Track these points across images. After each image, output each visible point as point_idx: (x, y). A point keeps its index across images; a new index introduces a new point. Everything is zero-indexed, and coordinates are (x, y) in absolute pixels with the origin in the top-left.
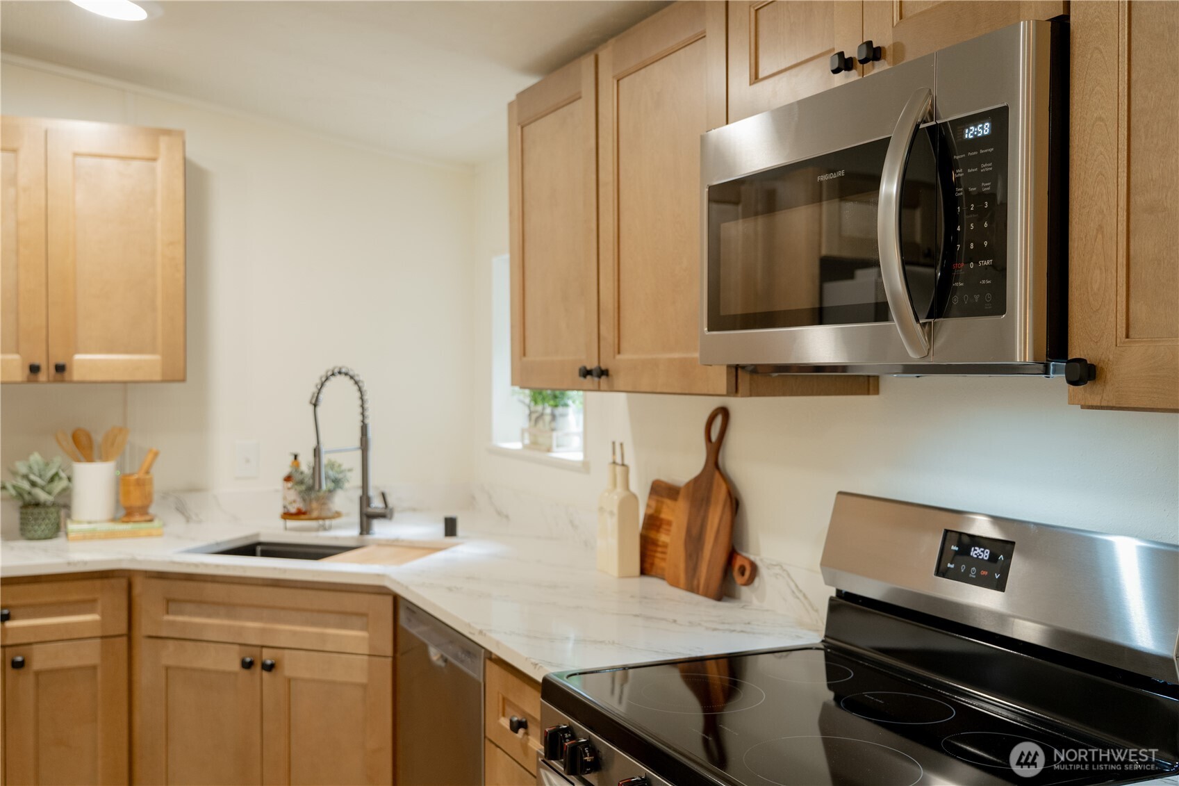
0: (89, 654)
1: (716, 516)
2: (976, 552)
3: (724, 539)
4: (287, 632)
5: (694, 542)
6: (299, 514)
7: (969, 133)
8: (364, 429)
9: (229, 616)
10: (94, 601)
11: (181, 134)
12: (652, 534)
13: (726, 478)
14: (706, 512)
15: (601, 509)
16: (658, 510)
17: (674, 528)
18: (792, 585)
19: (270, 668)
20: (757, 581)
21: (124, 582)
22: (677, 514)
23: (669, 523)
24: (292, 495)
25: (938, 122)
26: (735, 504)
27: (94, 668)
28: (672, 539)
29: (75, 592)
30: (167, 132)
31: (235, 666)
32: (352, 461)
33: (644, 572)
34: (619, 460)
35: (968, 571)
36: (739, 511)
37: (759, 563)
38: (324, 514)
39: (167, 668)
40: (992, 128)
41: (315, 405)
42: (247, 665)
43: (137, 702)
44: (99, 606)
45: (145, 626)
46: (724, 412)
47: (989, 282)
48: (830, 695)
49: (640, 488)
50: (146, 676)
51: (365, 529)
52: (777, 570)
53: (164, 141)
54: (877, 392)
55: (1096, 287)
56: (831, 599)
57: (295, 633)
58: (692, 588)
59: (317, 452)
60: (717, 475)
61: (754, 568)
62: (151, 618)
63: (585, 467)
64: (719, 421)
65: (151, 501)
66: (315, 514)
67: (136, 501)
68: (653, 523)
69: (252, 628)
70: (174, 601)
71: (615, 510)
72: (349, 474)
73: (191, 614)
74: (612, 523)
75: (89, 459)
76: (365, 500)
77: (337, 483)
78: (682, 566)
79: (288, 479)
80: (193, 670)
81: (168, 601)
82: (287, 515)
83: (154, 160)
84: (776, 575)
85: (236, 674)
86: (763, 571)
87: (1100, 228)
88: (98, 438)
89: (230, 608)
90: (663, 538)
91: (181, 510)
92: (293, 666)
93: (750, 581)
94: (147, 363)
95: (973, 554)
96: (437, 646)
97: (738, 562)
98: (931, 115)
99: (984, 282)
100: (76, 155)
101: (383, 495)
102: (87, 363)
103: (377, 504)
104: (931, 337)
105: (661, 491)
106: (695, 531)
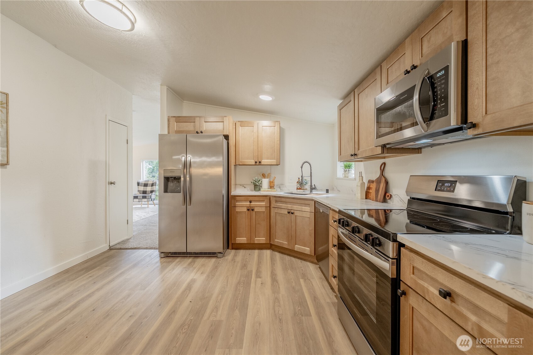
0: (263, 209)
1: (382, 185)
2: (446, 184)
3: (384, 190)
4: (295, 207)
5: (377, 191)
6: (300, 189)
7: (438, 75)
8: (311, 173)
9: (286, 204)
10: (264, 200)
11: (279, 121)
12: (368, 191)
13: (384, 177)
14: (380, 184)
15: (357, 186)
16: (370, 186)
17: (373, 189)
18: (400, 199)
19: (293, 213)
20: (392, 198)
21: (269, 198)
22: (374, 186)
23: (372, 188)
24: (298, 185)
25: (430, 75)
26: (387, 183)
27: (264, 212)
28: (373, 191)
29: (261, 199)
30: (277, 121)
31: (287, 213)
32: (309, 179)
33: (366, 198)
34: (361, 176)
35: (444, 189)
36: (388, 184)
37: (392, 195)
38: (304, 189)
39: (276, 213)
40: (445, 72)
41: (302, 168)
42: (289, 213)
43: (271, 219)
44: (265, 201)
45: (272, 206)
46: (385, 164)
47: (444, 109)
48: (408, 221)
49: (366, 181)
50: (272, 214)
51: (311, 192)
52: (396, 196)
53: (276, 123)
54: (421, 153)
55: (476, 104)
56: (409, 200)
57: (297, 207)
58: (376, 201)
59: (302, 176)
60: (382, 176)
61: (391, 196)
62: (273, 204)
63: (355, 179)
64: (383, 166)
65: (274, 186)
66: (302, 189)
67: (272, 185)
68: (369, 188)
69: (289, 206)
70: (277, 201)
71: (360, 185)
72: (308, 182)
73: (280, 204)
74: (359, 188)
75: (265, 178)
76: (311, 186)
77: (306, 183)
78: (374, 196)
79: (298, 182)
80: (280, 213)
81: (276, 201)
82: (297, 189)
83: (275, 126)
84: (396, 197)
85: (287, 214)
86: (393, 196)
87: (477, 88)
88: (266, 175)
89: (286, 203)
90: (371, 191)
91: (280, 188)
92: (297, 213)
93: (390, 199)
94: (274, 162)
95: (445, 185)
96: (322, 209)
97: (387, 194)
98: (428, 73)
99: (442, 109)
100: (263, 126)
101: (314, 185)
102: (264, 161)
103: (313, 187)
104: (428, 126)
105: (370, 182)
106: (377, 189)
